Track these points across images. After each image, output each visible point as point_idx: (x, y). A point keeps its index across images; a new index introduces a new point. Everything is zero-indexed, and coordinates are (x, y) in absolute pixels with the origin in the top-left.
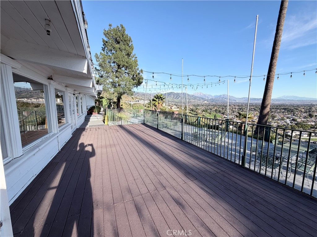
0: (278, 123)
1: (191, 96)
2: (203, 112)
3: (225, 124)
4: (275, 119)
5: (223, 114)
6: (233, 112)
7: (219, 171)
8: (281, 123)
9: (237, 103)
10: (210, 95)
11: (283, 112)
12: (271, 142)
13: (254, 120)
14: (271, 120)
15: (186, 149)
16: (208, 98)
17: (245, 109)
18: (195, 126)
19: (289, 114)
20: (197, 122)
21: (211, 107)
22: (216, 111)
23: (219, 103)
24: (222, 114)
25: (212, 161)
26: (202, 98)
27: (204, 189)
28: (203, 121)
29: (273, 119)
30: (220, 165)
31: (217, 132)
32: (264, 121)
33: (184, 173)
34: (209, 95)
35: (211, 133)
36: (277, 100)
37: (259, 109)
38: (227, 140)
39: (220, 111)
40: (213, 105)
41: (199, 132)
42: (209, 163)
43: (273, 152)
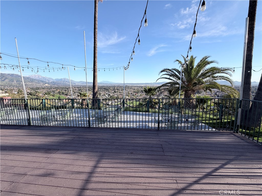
0: (103, 98)
1: (27, 78)
2: (45, 95)
3: (71, 103)
4: (101, 95)
5: (67, 95)
6: (75, 93)
7: (74, 136)
8: (104, 97)
9: (76, 85)
10: (51, 79)
11: (104, 91)
12: (101, 109)
13: (90, 97)
14: (99, 96)
15: (38, 132)
16: (49, 81)
17: (83, 90)
18: (40, 110)
19: (107, 92)
20: (41, 105)
21: (53, 90)
22: (59, 93)
23: (61, 86)
24: (65, 95)
25: (68, 132)
26: (42, 81)
27: (67, 153)
28: (48, 103)
29: (100, 95)
30: (75, 132)
31: (65, 111)
32: (96, 97)
33: (44, 151)
34: (49, 78)
35: (60, 112)
36: (101, 83)
37: (92, 89)
38: (74, 115)
39: (63, 93)
40: (56, 88)
41: (48, 114)
42: (66, 135)
43: (103, 114)
